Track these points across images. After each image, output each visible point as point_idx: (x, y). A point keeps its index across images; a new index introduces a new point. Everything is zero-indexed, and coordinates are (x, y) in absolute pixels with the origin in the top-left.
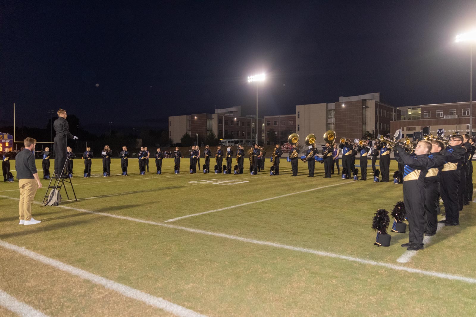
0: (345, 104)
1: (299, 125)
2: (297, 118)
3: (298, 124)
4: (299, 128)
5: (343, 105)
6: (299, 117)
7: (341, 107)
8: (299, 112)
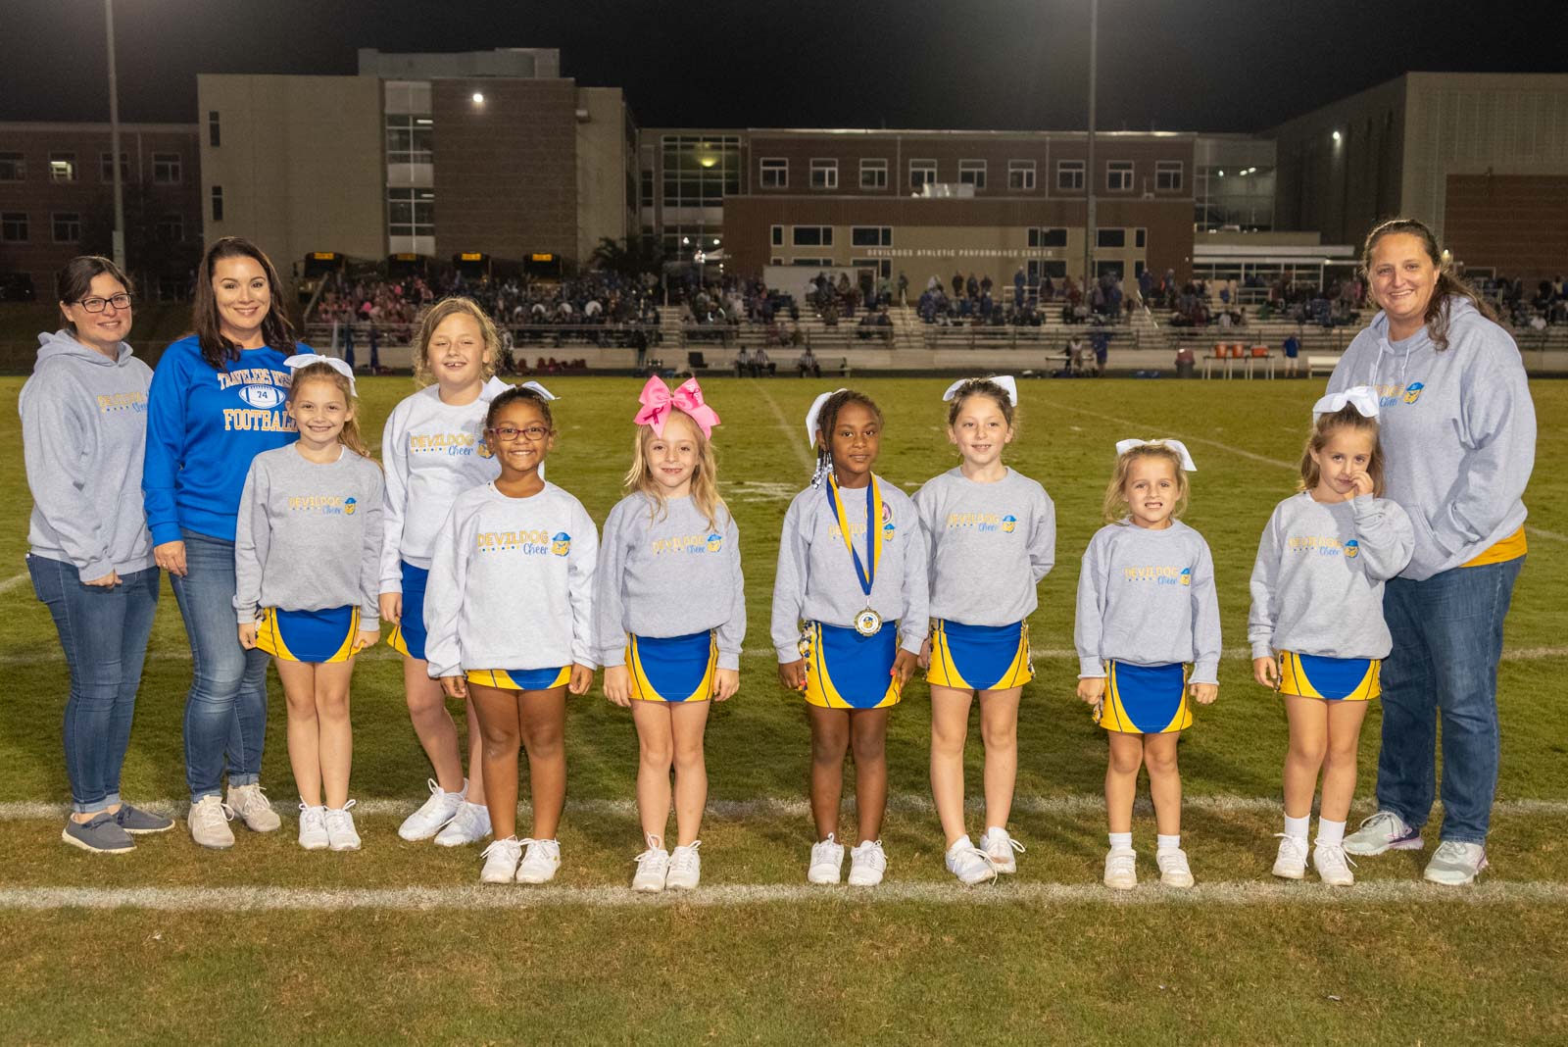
0: (485, 94)
1: (217, 190)
2: (206, 150)
3: (217, 184)
4: (218, 205)
5: (478, 98)
6: (215, 140)
7: (467, 105)
8: (214, 116)
